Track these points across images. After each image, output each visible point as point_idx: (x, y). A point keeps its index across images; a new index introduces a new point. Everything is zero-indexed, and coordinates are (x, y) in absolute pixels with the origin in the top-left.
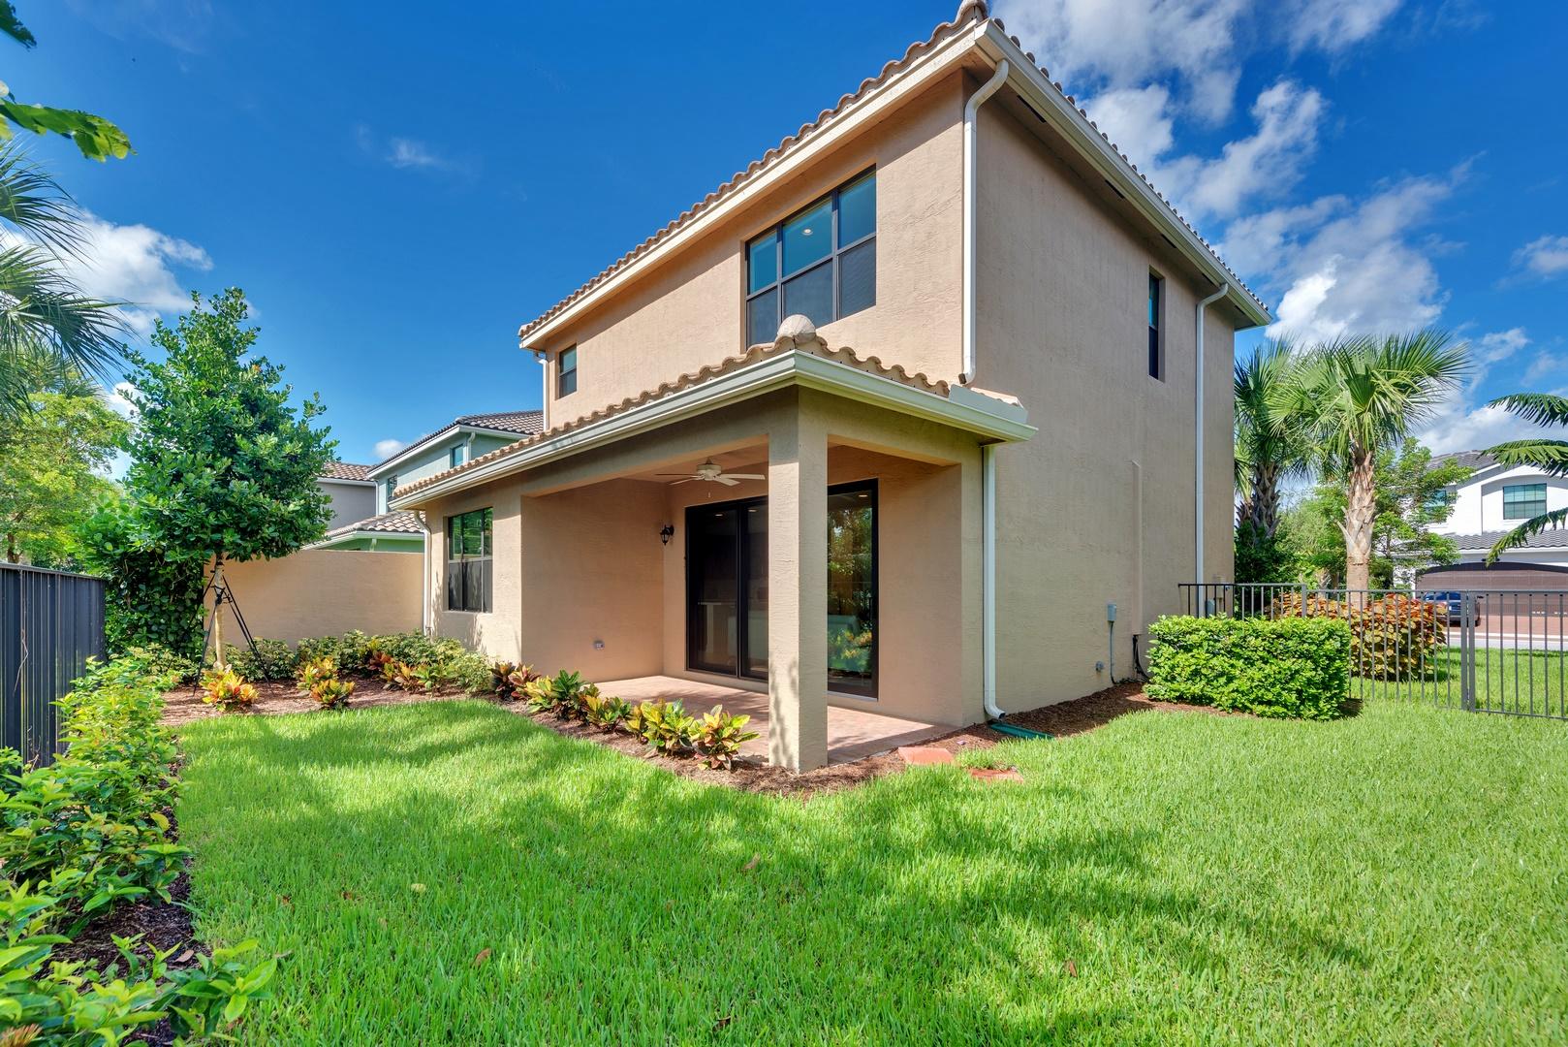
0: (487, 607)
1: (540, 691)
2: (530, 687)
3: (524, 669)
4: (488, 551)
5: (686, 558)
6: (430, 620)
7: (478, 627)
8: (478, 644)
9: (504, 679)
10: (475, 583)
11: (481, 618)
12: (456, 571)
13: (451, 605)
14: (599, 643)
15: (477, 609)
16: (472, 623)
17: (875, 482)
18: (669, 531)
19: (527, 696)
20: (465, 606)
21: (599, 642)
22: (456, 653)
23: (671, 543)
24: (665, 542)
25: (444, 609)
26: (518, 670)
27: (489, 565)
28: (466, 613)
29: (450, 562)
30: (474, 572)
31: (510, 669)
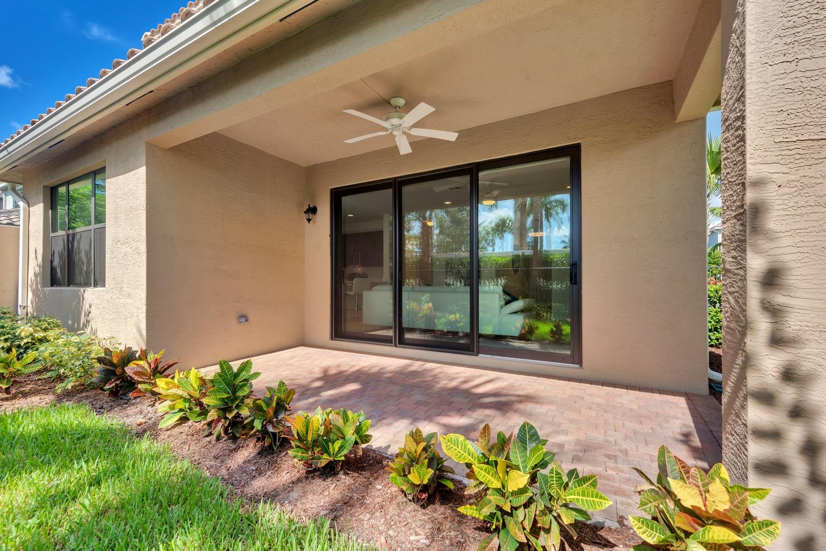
0: (99, 281)
1: (180, 392)
2: (162, 384)
3: (151, 357)
4: (100, 218)
5: (331, 236)
6: (27, 299)
7: (86, 307)
8: (85, 326)
9: (118, 371)
10: (83, 255)
11: (90, 295)
12: (59, 247)
13: (54, 282)
14: (243, 318)
15: (87, 284)
16: (79, 300)
17: (578, 147)
18: (313, 210)
19: (156, 396)
20: (71, 282)
21: (242, 316)
22: (51, 334)
23: (314, 222)
24: (309, 220)
25: (44, 286)
26: (140, 359)
27: (101, 234)
28: (71, 288)
29: (52, 235)
30: (83, 246)
31: (128, 357)
